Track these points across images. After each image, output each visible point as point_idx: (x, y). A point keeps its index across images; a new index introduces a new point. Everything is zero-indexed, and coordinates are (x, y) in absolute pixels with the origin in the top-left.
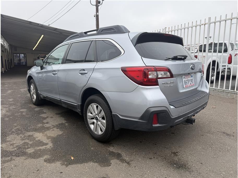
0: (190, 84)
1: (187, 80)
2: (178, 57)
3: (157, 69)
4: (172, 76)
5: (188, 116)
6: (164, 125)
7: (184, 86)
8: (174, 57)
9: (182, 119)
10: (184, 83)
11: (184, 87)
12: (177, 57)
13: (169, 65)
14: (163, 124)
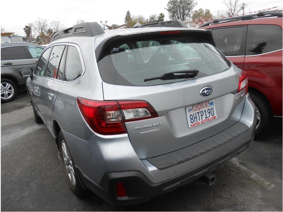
0: (206, 118)
1: (198, 113)
3: (120, 106)
5: (194, 177)
7: (190, 124)
8: (165, 74)
9: (178, 183)
10: (189, 120)
11: (190, 126)
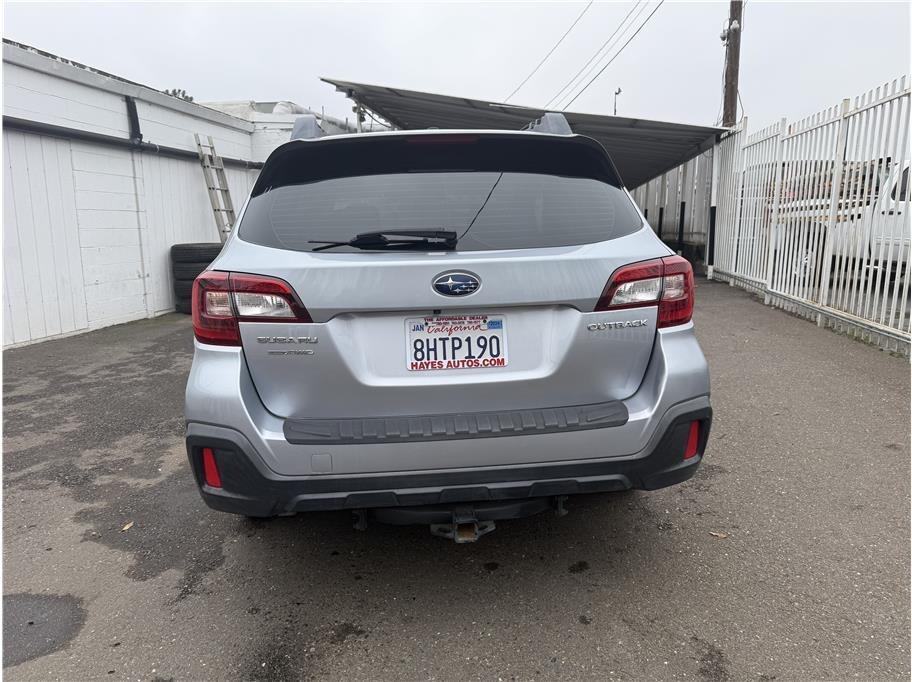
0: (470, 357)
1: (444, 340)
2: (389, 238)
4: (302, 315)
6: (240, 497)
7: (410, 360)
9: (344, 495)
10: (410, 350)
11: (409, 366)
12: (378, 235)
13: (295, 271)
14: (235, 492)
